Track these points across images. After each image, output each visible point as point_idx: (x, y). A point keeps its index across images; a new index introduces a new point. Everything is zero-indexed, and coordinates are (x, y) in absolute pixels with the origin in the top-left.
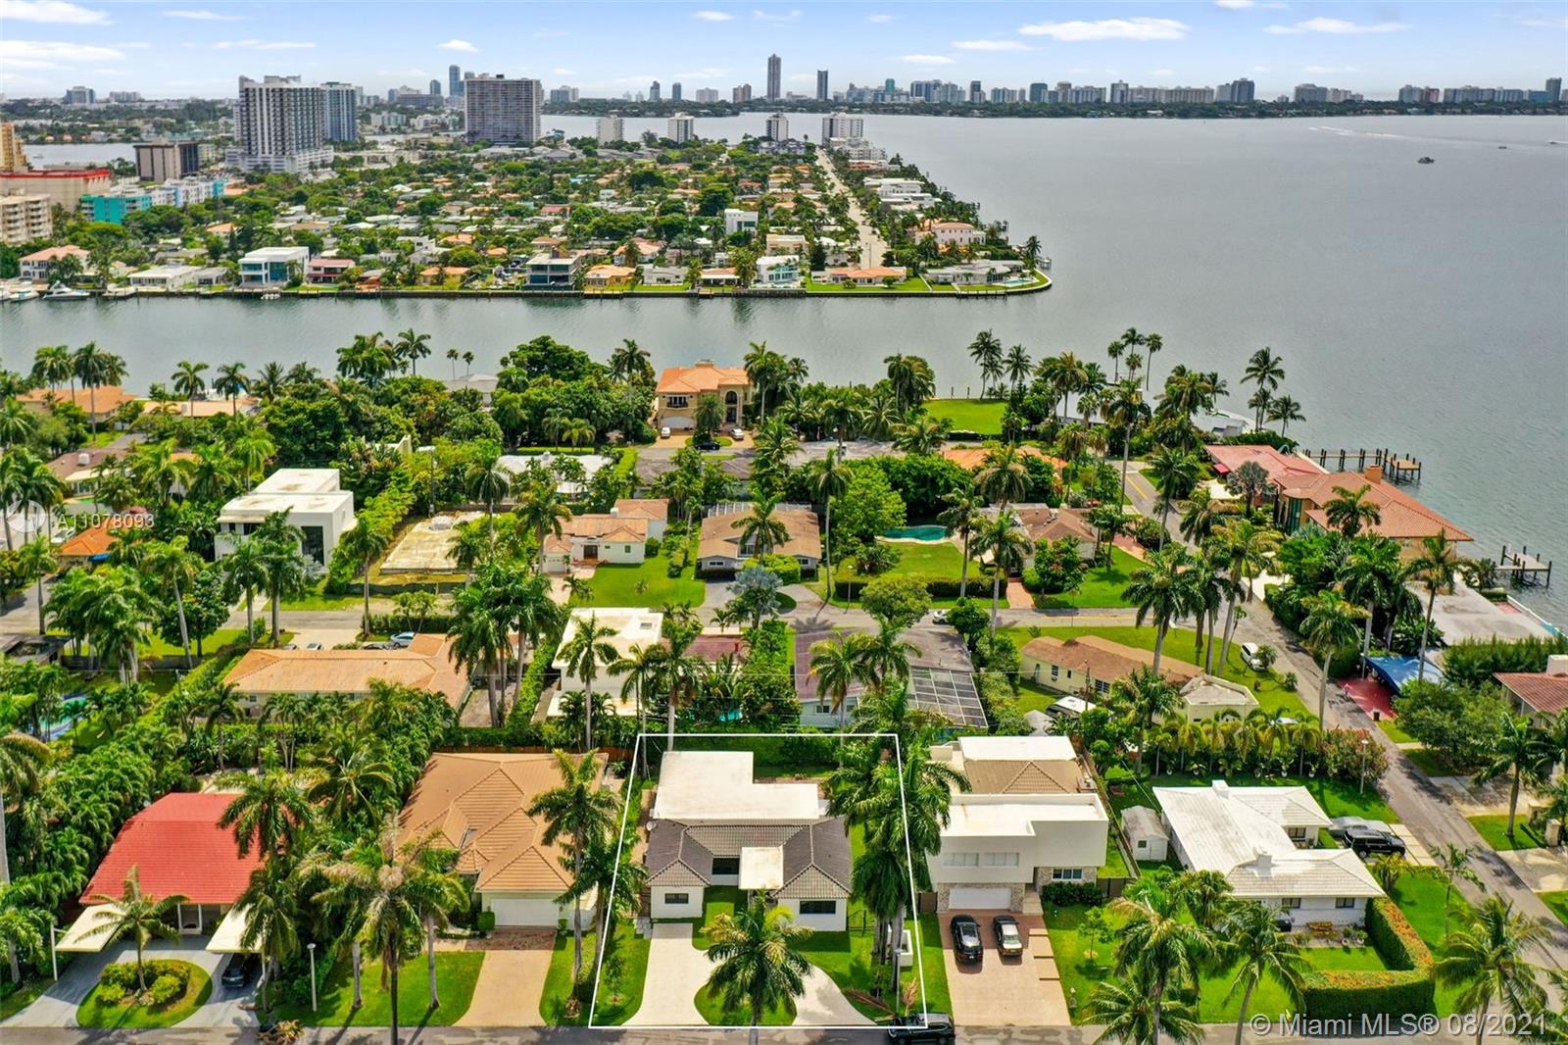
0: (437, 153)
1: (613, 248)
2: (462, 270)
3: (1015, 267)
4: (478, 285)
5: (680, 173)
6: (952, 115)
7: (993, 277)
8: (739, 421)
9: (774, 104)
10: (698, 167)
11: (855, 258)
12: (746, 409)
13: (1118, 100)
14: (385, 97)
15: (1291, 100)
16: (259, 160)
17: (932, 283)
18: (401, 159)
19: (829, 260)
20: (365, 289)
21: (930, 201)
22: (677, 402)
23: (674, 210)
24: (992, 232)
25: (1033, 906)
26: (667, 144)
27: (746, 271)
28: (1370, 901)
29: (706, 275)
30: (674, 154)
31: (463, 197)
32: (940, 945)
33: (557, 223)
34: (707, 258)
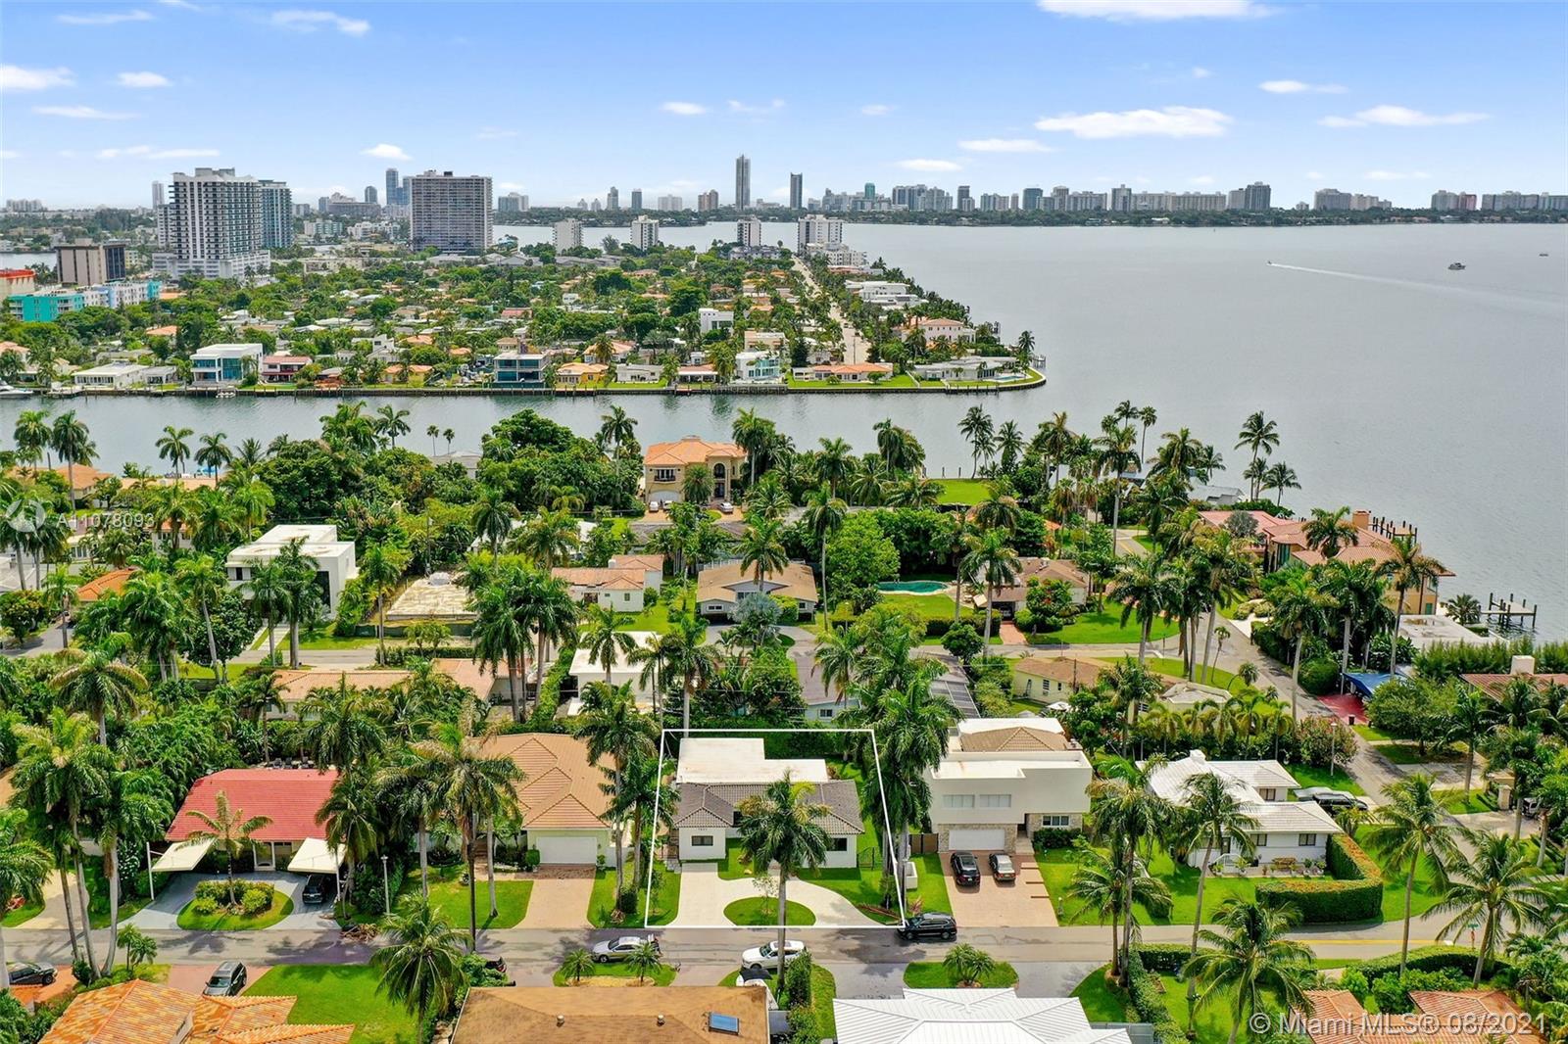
0: (381, 260)
1: (582, 348)
2: (426, 368)
3: (1007, 363)
4: (443, 383)
5: (647, 277)
6: (938, 223)
7: (983, 373)
8: (727, 495)
9: (741, 212)
10: (667, 273)
11: (838, 356)
12: (734, 484)
13: (1120, 207)
14: (315, 206)
15: (1312, 207)
16: (191, 265)
17: (920, 379)
18: (343, 265)
19: (811, 359)
20: (324, 387)
21: (915, 302)
22: (665, 475)
23: (643, 310)
24: (983, 330)
25: (1025, 847)
26: (629, 249)
27: (725, 366)
28: (1330, 836)
29: (682, 372)
30: (639, 261)
31: (416, 302)
32: (940, 872)
33: (520, 325)
34: (683, 357)
